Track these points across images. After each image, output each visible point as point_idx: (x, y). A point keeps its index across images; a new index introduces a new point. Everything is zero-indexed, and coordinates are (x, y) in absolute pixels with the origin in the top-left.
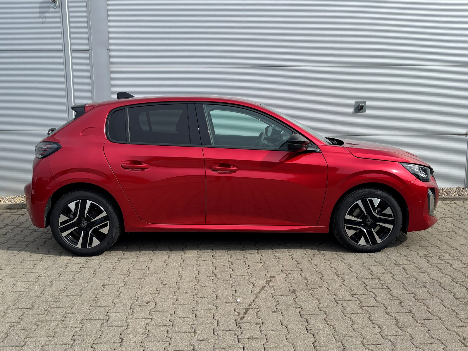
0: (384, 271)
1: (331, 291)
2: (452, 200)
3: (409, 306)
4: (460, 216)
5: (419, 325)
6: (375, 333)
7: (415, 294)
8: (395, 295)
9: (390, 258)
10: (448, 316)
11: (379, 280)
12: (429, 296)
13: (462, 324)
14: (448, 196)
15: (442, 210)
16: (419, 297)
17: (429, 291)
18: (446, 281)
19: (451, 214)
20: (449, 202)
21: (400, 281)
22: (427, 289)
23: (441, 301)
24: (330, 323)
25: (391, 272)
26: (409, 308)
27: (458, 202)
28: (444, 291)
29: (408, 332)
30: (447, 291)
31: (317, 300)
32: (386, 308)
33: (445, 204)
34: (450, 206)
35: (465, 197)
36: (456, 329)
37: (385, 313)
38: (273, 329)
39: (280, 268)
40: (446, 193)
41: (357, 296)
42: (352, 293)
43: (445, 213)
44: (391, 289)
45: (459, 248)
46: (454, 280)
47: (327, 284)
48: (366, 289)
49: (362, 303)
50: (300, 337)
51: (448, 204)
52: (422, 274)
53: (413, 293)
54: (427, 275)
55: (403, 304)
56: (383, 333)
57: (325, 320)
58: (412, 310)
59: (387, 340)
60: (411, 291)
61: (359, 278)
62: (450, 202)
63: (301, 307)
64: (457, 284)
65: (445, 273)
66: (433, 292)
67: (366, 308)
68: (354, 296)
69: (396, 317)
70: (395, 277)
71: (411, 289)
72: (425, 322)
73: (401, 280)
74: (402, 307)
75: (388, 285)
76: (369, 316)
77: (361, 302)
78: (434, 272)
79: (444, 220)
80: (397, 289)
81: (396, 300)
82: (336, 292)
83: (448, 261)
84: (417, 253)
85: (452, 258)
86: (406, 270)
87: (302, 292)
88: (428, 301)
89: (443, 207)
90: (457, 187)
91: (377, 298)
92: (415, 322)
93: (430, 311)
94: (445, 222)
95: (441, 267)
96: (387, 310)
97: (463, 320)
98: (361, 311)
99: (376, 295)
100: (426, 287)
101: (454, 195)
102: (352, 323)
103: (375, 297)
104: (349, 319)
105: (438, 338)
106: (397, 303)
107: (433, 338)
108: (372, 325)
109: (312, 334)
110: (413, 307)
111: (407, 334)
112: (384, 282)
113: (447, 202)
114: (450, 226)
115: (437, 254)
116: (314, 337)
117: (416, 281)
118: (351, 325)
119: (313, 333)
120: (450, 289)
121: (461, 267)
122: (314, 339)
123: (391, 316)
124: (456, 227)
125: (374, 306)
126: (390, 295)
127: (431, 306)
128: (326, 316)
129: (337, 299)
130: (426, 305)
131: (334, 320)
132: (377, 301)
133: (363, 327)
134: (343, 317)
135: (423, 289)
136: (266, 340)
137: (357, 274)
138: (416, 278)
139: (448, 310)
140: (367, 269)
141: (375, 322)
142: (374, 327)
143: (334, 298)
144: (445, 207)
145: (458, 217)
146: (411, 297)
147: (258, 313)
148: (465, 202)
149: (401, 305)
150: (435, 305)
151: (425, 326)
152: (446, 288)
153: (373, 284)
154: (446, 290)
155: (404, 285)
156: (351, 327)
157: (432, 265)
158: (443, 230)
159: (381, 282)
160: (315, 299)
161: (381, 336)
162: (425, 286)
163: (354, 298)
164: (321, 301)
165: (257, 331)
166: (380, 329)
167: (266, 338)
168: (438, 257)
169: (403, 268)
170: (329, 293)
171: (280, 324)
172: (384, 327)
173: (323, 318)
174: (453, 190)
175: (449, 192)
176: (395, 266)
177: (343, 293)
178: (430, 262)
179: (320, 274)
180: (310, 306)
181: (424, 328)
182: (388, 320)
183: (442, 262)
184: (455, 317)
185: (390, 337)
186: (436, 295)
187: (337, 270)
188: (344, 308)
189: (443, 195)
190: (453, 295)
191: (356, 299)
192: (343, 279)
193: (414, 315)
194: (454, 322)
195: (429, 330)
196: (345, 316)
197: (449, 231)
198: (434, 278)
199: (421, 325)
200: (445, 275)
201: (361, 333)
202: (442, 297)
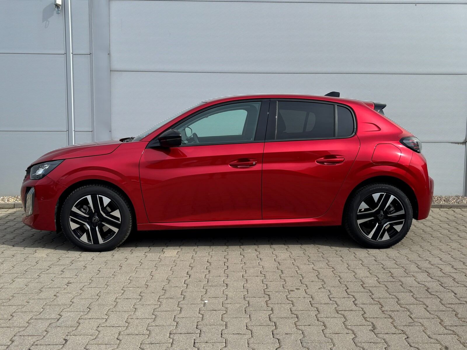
0: (369, 275)
1: (308, 293)
2: (450, 207)
3: (390, 311)
4: (456, 223)
5: (397, 332)
6: (348, 339)
7: (398, 299)
8: (376, 300)
9: (378, 261)
10: (431, 322)
11: (362, 283)
12: (413, 300)
13: (446, 331)
14: (446, 203)
15: (439, 216)
16: (402, 302)
17: (414, 296)
18: (434, 285)
19: (448, 220)
20: (446, 209)
21: (385, 285)
22: (412, 294)
23: (425, 307)
24: (300, 327)
25: (376, 276)
26: (390, 313)
27: (455, 209)
28: (430, 296)
29: (384, 340)
30: (433, 297)
31: (291, 302)
32: (365, 313)
33: (442, 211)
34: (447, 213)
35: (463, 205)
36: (439, 337)
37: (363, 318)
38: (236, 333)
39: (260, 270)
40: (444, 201)
41: (335, 299)
42: (330, 296)
43: (441, 219)
44: (373, 293)
45: (452, 254)
46: (443, 285)
47: (305, 286)
48: (346, 293)
49: (339, 307)
50: (263, 342)
51: (445, 211)
52: (409, 278)
53: (396, 297)
54: (414, 279)
55: (383, 309)
56: (356, 340)
57: (295, 324)
58: (393, 316)
59: (360, 347)
60: (395, 296)
61: (341, 281)
62: (448, 210)
63: (272, 310)
64: (445, 289)
65: (433, 278)
66: (418, 296)
67: (343, 312)
68: (332, 299)
69: (374, 322)
70: (379, 280)
71: (394, 294)
72: (405, 329)
73: (386, 283)
74: (382, 311)
75: (371, 289)
76: (345, 320)
77: (338, 305)
78: (422, 277)
79: (439, 226)
80: (380, 293)
81: (377, 304)
82: (313, 295)
83: (438, 266)
84: (407, 257)
85: (443, 263)
86: (393, 274)
87: (277, 294)
88: (411, 306)
89: (440, 214)
90: (456, 196)
91: (356, 302)
92: (393, 328)
93: (412, 317)
94: (440, 228)
95: (430, 271)
96: (365, 315)
97: (447, 327)
98: (336, 315)
99: (357, 298)
100: (411, 292)
101: (453, 202)
102: (324, 328)
103: (354, 301)
104: (322, 324)
105: (417, 346)
106: (377, 307)
107: (411, 346)
108: (347, 331)
109: (277, 339)
110: (394, 312)
111: (383, 341)
112: (367, 285)
113: (444, 209)
114: (446, 232)
115: (427, 259)
116: (279, 343)
117: (401, 285)
118: (322, 330)
119: (279, 338)
120: (437, 294)
121: (451, 271)
122: (278, 345)
123: (368, 321)
124: (452, 233)
125: (352, 310)
126: (371, 299)
127: (414, 311)
128: (297, 320)
129: (312, 302)
130: (409, 311)
131: (305, 324)
132: (356, 305)
133: (335, 332)
134: (316, 321)
135: (408, 294)
136: (225, 345)
137: (340, 277)
139: (432, 316)
140: (352, 272)
141: (349, 327)
142: (348, 332)
143: (310, 301)
144: (442, 214)
145: (454, 224)
146: (393, 302)
147: (224, 315)
148: (463, 210)
149: (381, 310)
150: (418, 311)
151: (404, 333)
152: (432, 293)
153: (354, 287)
154: (433, 295)
155: (388, 289)
156: (322, 332)
157: (421, 269)
158: (437, 236)
159: (364, 286)
160: (289, 301)
161: (353, 343)
162: (410, 290)
163: (331, 302)
164: (295, 304)
165: (217, 334)
166: (353, 335)
167: (226, 343)
168: (428, 262)
169: (390, 272)
170: (306, 296)
171: (245, 327)
172: (359, 334)
173: (294, 322)
174: (451, 199)
175: (447, 200)
176: (382, 269)
177: (321, 297)
178: (419, 267)
179: (301, 276)
180: (282, 309)
181: (402, 335)
182: (364, 325)
183: (432, 267)
184: (439, 323)
185: (363, 344)
186: (421, 300)
187: (319, 273)
188: (318, 312)
189: (441, 203)
190: (440, 300)
191: (334, 302)
192: (324, 282)
193: (394, 321)
194: (437, 329)
195: (408, 338)
196: (318, 320)
197: (443, 236)
198: (421, 283)
199: (400, 332)
200: (434, 280)
201: (331, 339)
202: (428, 302)
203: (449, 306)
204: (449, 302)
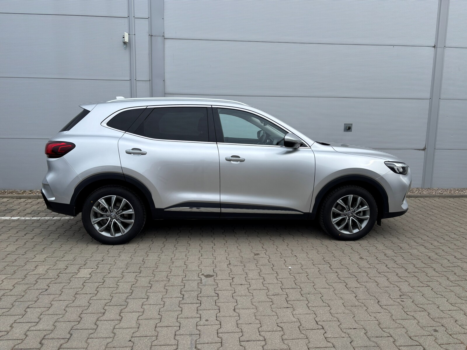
2: (416, 197)
3: (413, 272)
5: (424, 285)
7: (414, 264)
8: (400, 265)
12: (424, 265)
14: (412, 194)
16: (417, 266)
18: (432, 255)
19: (418, 207)
22: (421, 261)
30: (435, 262)
34: (416, 202)
45: (433, 232)
48: (378, 260)
51: (414, 200)
52: (414, 250)
54: (417, 250)
58: (416, 275)
60: (411, 262)
64: (441, 257)
66: (426, 262)
67: (383, 273)
68: (371, 265)
69: (407, 280)
72: (428, 283)
77: (378, 269)
78: (422, 249)
95: (425, 245)
98: (380, 275)
99: (387, 264)
101: (416, 193)
102: (377, 284)
106: (403, 270)
108: (393, 285)
114: (421, 216)
115: (419, 236)
138: (410, 253)
146: (411, 266)
148: (426, 199)
149: (407, 272)
162: (419, 258)
174: (414, 190)
182: (402, 282)
183: (425, 242)
200: (430, 251)
203: (448, 268)
204: (447, 266)
